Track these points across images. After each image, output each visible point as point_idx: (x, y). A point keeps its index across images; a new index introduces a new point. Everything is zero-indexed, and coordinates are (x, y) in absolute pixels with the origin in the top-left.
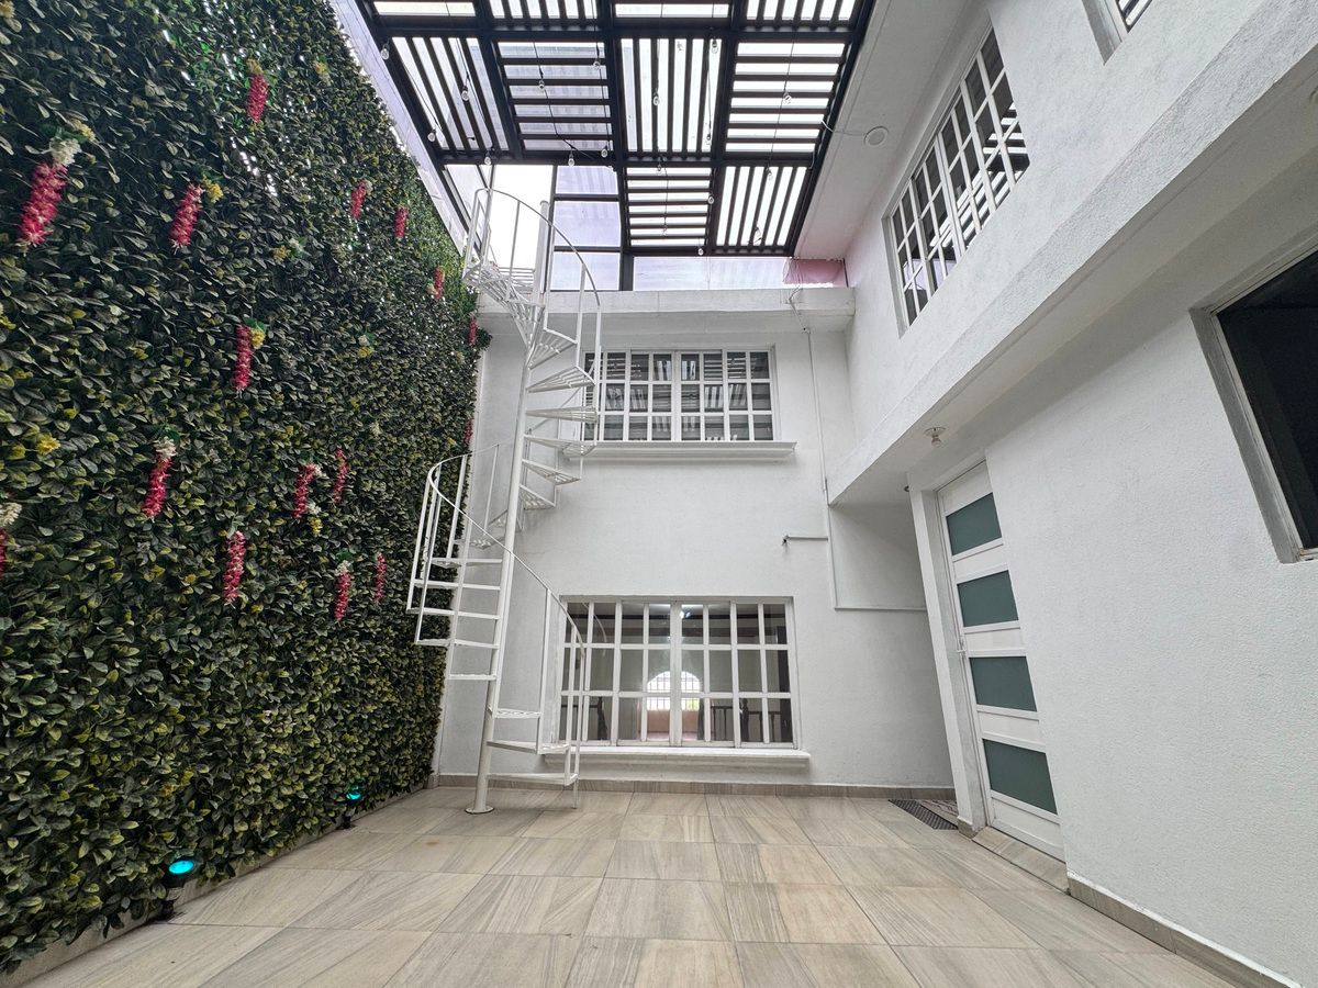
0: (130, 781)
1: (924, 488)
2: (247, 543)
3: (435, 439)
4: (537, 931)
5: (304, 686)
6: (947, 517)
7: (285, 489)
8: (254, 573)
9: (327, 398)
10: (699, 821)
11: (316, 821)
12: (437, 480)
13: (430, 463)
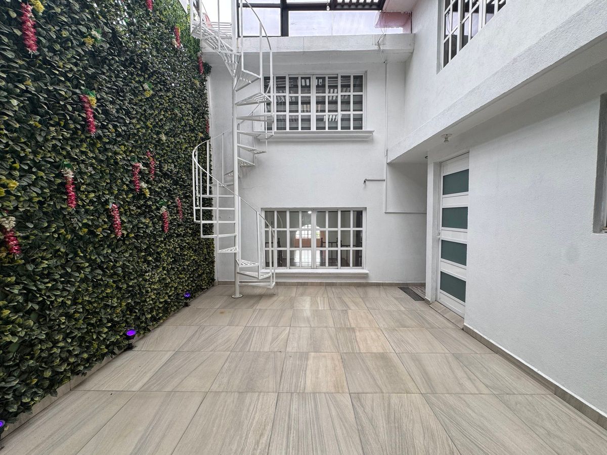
0: (103, 311)
1: (435, 161)
2: (119, 208)
3: (192, 135)
4: (268, 350)
5: (159, 261)
6: (444, 176)
7: (128, 179)
8: (126, 221)
9: (136, 125)
10: (324, 300)
11: (175, 308)
12: (197, 157)
13: (192, 148)
